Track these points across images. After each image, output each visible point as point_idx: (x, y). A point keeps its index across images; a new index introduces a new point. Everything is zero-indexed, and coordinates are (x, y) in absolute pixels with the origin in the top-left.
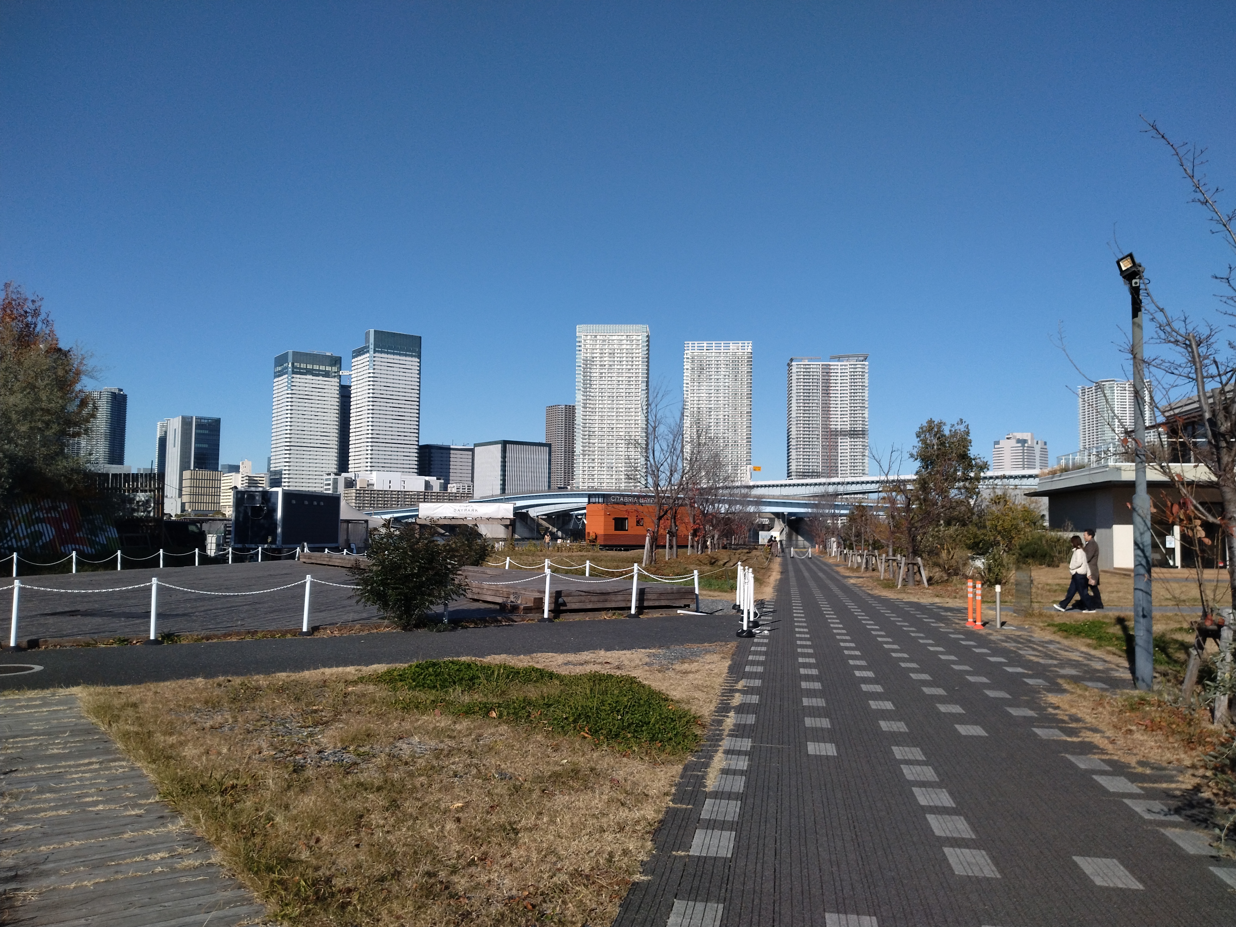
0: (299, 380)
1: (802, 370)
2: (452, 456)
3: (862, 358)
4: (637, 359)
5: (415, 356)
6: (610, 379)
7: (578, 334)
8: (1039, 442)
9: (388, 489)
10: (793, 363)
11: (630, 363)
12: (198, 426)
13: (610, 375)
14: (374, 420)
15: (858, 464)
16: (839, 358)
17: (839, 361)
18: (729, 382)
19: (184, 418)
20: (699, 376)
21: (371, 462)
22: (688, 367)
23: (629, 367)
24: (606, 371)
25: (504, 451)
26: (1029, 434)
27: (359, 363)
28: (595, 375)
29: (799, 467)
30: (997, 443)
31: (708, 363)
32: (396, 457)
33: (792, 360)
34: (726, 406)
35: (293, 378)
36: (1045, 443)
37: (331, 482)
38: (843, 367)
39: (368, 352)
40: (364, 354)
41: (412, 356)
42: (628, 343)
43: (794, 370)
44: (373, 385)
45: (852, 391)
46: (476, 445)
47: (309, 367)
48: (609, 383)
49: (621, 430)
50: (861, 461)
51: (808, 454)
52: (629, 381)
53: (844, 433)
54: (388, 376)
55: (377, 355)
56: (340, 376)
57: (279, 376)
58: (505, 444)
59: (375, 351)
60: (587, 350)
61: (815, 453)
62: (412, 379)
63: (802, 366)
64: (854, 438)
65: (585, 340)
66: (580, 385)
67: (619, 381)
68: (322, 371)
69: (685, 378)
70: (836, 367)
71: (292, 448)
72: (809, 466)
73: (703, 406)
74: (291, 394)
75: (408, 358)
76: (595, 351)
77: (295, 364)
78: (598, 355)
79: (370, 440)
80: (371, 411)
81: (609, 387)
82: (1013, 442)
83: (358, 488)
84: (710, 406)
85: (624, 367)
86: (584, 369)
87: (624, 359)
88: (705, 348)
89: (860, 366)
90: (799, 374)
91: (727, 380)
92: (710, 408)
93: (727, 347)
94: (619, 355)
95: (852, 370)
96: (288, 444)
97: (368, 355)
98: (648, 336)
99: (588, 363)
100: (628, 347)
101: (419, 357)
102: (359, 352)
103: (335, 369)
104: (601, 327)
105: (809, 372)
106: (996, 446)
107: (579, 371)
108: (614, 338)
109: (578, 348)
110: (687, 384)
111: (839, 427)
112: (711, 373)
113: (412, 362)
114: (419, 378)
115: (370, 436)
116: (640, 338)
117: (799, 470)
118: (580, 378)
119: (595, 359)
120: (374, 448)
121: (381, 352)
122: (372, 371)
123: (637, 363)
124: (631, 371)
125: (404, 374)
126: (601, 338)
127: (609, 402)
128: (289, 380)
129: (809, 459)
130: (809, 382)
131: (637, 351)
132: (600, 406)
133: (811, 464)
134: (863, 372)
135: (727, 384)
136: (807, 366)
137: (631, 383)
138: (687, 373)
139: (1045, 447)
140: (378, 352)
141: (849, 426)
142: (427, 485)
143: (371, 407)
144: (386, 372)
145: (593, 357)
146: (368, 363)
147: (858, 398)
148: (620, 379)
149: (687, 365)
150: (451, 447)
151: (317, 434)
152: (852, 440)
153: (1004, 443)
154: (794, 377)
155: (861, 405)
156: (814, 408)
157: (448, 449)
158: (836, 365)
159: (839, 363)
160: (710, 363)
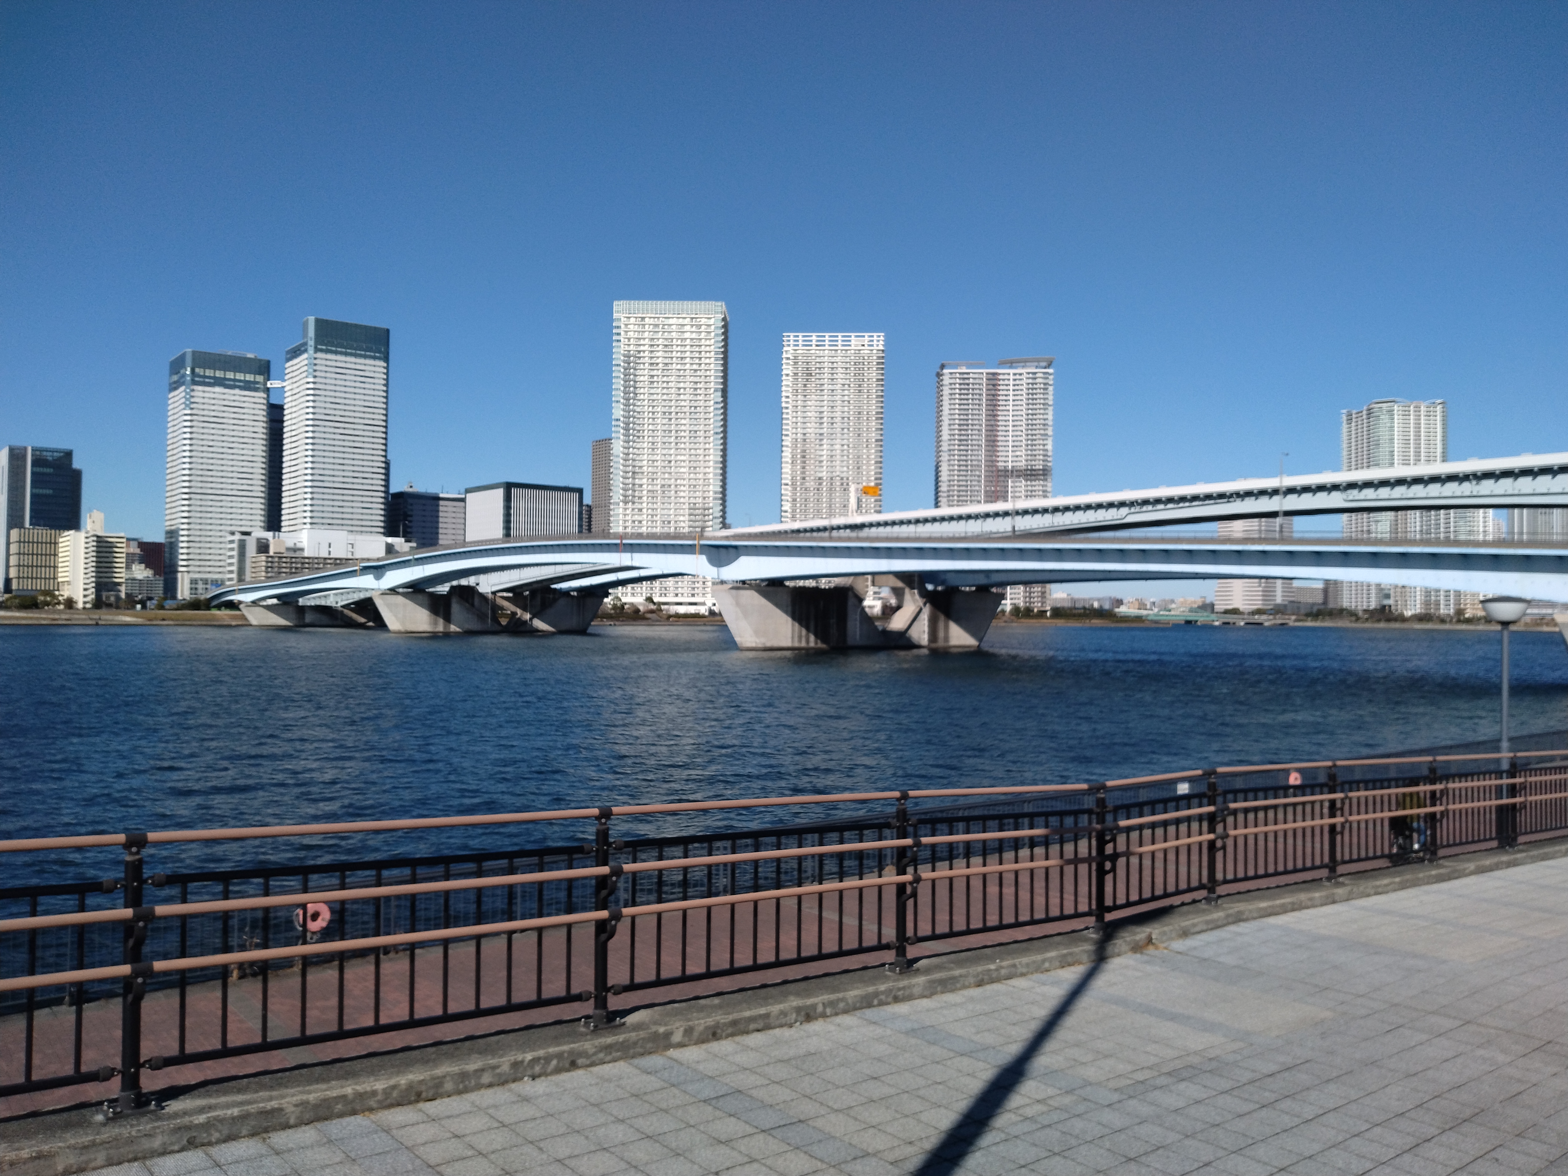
0: (201, 394)
1: (958, 381)
2: (441, 508)
3: (1044, 364)
4: (708, 355)
5: (379, 358)
6: (665, 385)
7: (615, 315)
9: (327, 556)
10: (945, 371)
11: (697, 361)
12: (35, 463)
13: (665, 379)
14: (315, 453)
16: (1011, 364)
17: (1011, 367)
18: (851, 394)
19: (12, 450)
20: (805, 385)
21: (311, 517)
22: (788, 372)
23: (695, 367)
24: (659, 373)
25: (508, 499)
27: (295, 368)
28: (642, 378)
31: (818, 365)
32: (350, 510)
33: (943, 367)
34: (846, 431)
35: (193, 390)
37: (235, 545)
38: (1018, 377)
39: (306, 351)
40: (300, 355)
41: (374, 358)
42: (694, 329)
43: (946, 380)
44: (314, 401)
45: (1030, 412)
46: (468, 491)
47: (219, 374)
48: (665, 391)
49: (683, 464)
51: (964, 503)
52: (696, 389)
53: (1017, 475)
54: (338, 388)
55: (319, 355)
56: (268, 389)
57: (175, 389)
58: (509, 487)
59: (317, 350)
60: (629, 339)
62: (376, 393)
63: (958, 375)
64: (1032, 481)
65: (626, 325)
66: (618, 394)
67: (679, 389)
68: (240, 381)
69: (784, 388)
70: (1006, 377)
71: (193, 496)
73: (810, 431)
74: (191, 415)
75: (368, 361)
76: (642, 342)
77: (197, 370)
78: (646, 348)
79: (309, 484)
80: (310, 441)
81: (665, 397)
83: (271, 553)
84: (821, 431)
85: (688, 366)
86: (625, 369)
87: (688, 354)
88: (814, 343)
89: (1041, 375)
90: (953, 386)
91: (846, 392)
92: (821, 435)
93: (847, 342)
94: (679, 348)
95: (1030, 381)
96: (186, 490)
97: (305, 356)
98: (724, 319)
99: (631, 361)
100: (694, 336)
101: (386, 359)
102: (295, 353)
103: (260, 378)
104: (651, 304)
105: (968, 384)
107: (618, 373)
108: (671, 321)
109: (615, 338)
110: (787, 397)
111: (1010, 464)
112: (822, 382)
113: (375, 367)
114: (386, 392)
115: (309, 477)
116: (712, 321)
118: (618, 383)
119: (642, 354)
120: (315, 496)
121: (327, 351)
122: (311, 380)
123: (708, 361)
124: (698, 373)
125: (362, 385)
126: (652, 321)
127: (664, 421)
128: (187, 393)
130: (968, 400)
131: (708, 343)
132: (651, 427)
134: (1045, 384)
135: (846, 398)
136: (965, 376)
137: (699, 392)
138: (787, 382)
140: (321, 351)
141: (1024, 463)
142: (390, 549)
143: (310, 435)
144: (333, 382)
145: (639, 352)
146: (306, 368)
147: (1038, 422)
148: (682, 385)
149: (787, 369)
150: (441, 495)
151: (231, 475)
152: (1030, 484)
154: (946, 391)
155: (1043, 433)
156: (974, 437)
157: (436, 499)
158: (1007, 373)
159: (1012, 371)
160: (822, 365)
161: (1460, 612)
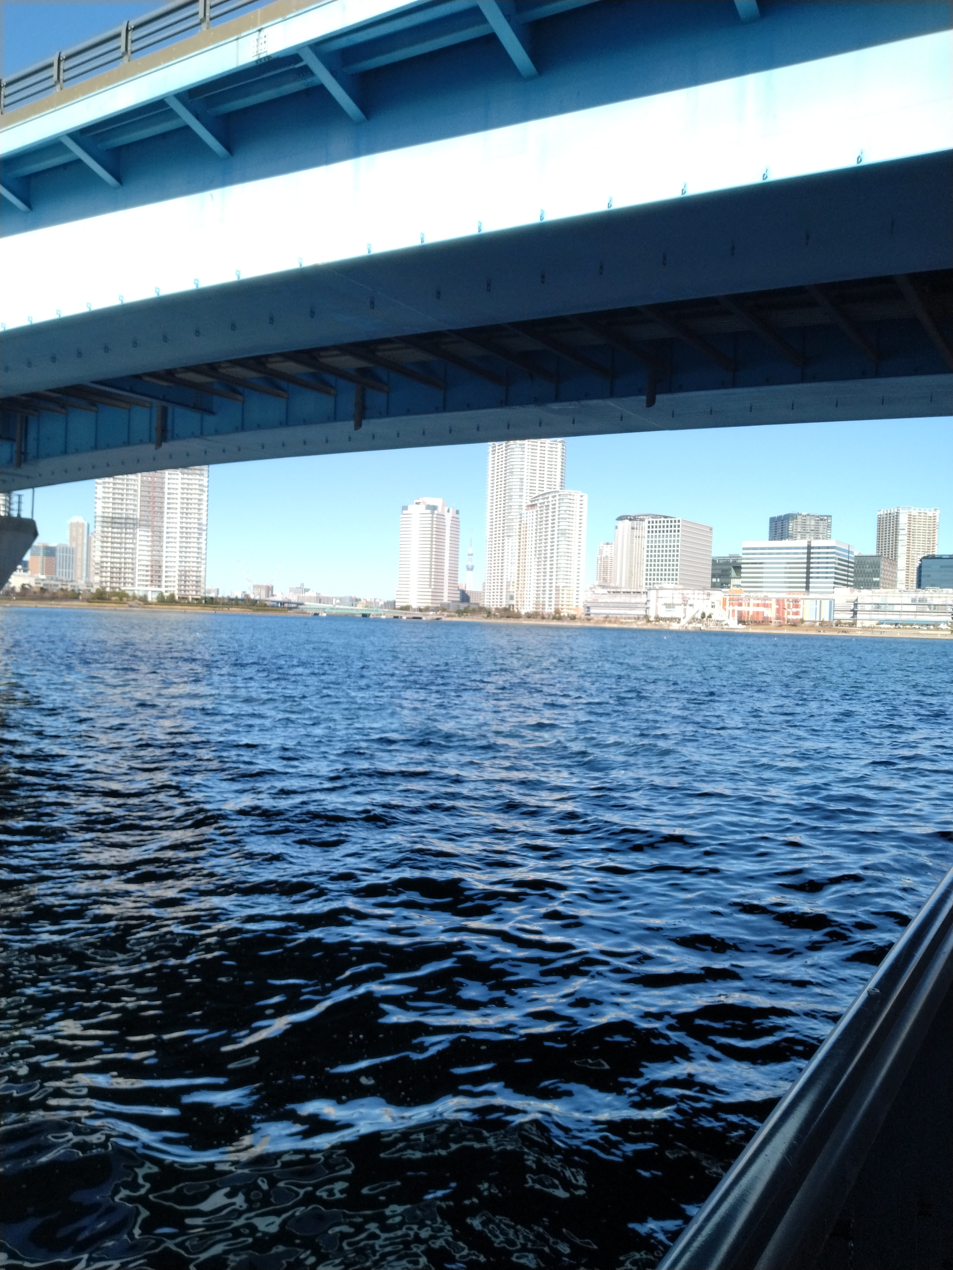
8: (451, 510)
15: (193, 511)
26: (440, 500)
29: (107, 510)
30: (405, 508)
36: (457, 512)
50: (196, 506)
51: (120, 491)
61: (132, 492)
72: (122, 509)
82: (422, 508)
106: (404, 512)
117: (106, 515)
129: (122, 499)
133: (124, 506)
139: (457, 516)
153: (412, 508)
161: (557, 611)
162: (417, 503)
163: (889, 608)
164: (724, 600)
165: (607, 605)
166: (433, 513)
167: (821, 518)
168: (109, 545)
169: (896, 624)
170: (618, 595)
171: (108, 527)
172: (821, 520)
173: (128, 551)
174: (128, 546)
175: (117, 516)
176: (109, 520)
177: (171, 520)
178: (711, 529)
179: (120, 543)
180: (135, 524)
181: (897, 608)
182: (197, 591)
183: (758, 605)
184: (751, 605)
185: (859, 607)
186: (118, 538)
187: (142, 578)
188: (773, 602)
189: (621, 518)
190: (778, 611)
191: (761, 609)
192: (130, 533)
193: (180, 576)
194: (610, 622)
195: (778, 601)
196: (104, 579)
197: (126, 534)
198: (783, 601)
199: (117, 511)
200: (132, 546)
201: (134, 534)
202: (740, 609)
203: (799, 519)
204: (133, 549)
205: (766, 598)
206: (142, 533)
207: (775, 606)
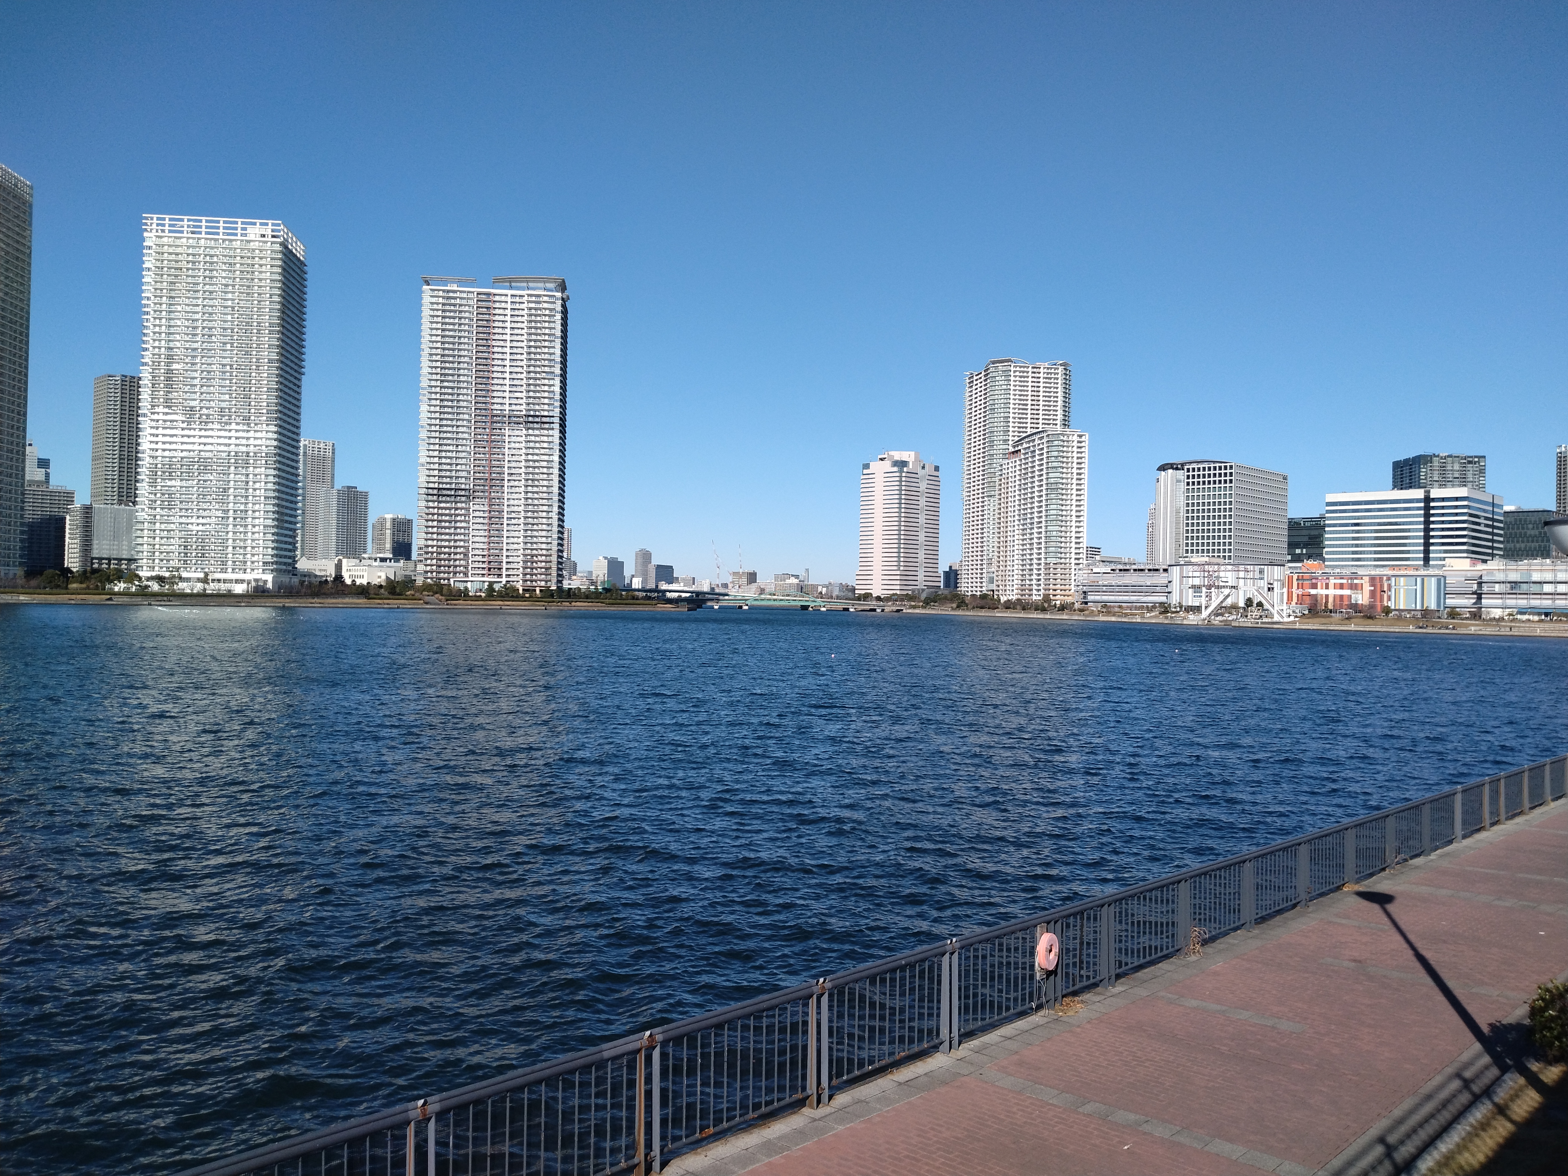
1: (441, 300)
3: (552, 285)
16: (510, 282)
17: (511, 288)
18: (234, 299)
20: (172, 284)
22: (151, 265)
26: (912, 454)
29: (432, 479)
30: (866, 466)
34: (228, 346)
36: (937, 469)
38: (517, 299)
43: (426, 298)
45: (532, 343)
51: (449, 454)
53: (513, 420)
61: (462, 455)
63: (441, 293)
64: (533, 429)
70: (503, 299)
72: (451, 478)
73: (178, 344)
82: (887, 466)
84: (195, 345)
88: (186, 229)
89: (546, 299)
90: (435, 306)
92: (195, 349)
95: (533, 305)
105: (455, 305)
106: (865, 472)
111: (507, 407)
112: (196, 280)
117: (431, 485)
129: (451, 465)
130: (454, 324)
133: (454, 474)
134: (550, 310)
136: (451, 295)
138: (149, 278)
139: (936, 473)
141: (524, 406)
147: (542, 356)
152: (531, 432)
153: (875, 466)
154: (426, 313)
155: (547, 369)
156: (462, 372)
158: (504, 295)
159: (510, 292)
160: (197, 258)
161: (1046, 598)
162: (882, 459)
163: (1535, 588)
164: (1290, 579)
165: (1110, 589)
166: (901, 471)
167: (1470, 461)
168: (435, 523)
169: (1546, 614)
170: (1127, 574)
171: (434, 501)
172: (1470, 462)
173: (458, 531)
174: (458, 524)
175: (444, 486)
176: (435, 492)
177: (513, 490)
178: (1285, 478)
179: (450, 522)
180: (470, 496)
181: (1547, 588)
182: (546, 582)
183: (1342, 586)
184: (1331, 586)
185: (1485, 588)
186: (446, 515)
187: (476, 565)
188: (1365, 582)
189: (1163, 468)
190: (1373, 594)
191: (1346, 592)
192: (461, 509)
193: (525, 562)
194: (1109, 613)
195: (1373, 580)
196: (429, 568)
197: (456, 509)
198: (1381, 579)
199: (445, 480)
200: (463, 524)
201: (468, 509)
202: (1313, 592)
203: (1436, 462)
204: (464, 528)
205: (1355, 576)
206: (476, 507)
207: (1367, 588)
